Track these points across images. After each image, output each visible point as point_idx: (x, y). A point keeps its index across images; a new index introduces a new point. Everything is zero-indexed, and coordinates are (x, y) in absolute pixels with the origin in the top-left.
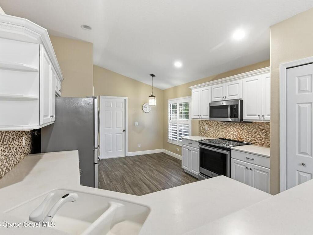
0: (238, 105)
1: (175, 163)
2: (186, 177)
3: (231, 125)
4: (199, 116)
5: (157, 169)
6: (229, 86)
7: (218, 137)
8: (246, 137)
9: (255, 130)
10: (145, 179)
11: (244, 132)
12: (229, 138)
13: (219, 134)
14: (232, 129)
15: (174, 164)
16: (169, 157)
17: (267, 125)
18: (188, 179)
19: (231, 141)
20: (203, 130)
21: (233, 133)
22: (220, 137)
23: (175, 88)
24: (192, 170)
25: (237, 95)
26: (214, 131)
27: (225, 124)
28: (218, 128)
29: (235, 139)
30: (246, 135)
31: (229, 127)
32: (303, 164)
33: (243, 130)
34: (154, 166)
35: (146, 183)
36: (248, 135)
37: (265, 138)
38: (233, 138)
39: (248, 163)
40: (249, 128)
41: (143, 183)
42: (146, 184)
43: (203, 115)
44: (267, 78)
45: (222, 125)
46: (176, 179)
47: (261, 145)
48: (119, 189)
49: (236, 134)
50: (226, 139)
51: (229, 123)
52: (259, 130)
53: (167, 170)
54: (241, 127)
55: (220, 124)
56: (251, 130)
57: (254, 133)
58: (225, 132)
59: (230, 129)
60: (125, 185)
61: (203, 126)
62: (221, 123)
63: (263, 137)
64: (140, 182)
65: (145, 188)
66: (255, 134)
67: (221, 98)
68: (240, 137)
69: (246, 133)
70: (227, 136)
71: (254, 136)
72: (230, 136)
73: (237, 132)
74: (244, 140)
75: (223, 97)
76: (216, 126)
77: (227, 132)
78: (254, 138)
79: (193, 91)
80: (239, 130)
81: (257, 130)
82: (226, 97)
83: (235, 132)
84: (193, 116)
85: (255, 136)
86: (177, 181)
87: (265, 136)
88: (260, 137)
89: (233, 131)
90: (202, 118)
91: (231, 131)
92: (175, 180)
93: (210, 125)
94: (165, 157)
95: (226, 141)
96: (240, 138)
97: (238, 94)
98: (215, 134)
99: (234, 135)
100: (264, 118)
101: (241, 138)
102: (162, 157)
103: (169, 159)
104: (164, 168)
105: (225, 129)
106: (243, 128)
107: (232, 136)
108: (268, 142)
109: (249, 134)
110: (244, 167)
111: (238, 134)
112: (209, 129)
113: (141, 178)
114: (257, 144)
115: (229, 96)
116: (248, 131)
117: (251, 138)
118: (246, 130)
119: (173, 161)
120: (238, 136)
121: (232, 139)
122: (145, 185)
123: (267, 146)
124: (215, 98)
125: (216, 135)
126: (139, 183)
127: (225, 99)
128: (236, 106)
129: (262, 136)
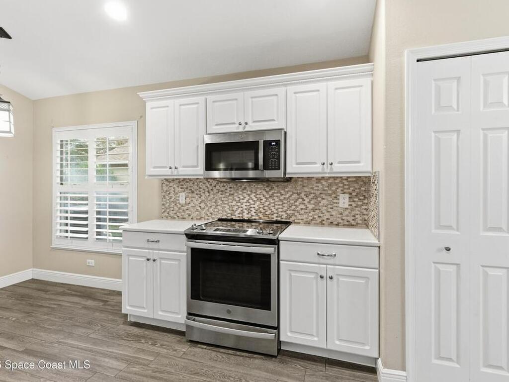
0: (279, 140)
1: (90, 303)
2: (143, 337)
3: (245, 188)
4: (171, 168)
5: (28, 346)
6: (253, 99)
7: (213, 216)
8: (276, 212)
9: (295, 196)
11: (273, 201)
12: (241, 215)
13: (216, 210)
14: (246, 196)
15: (85, 307)
16: (61, 290)
17: (318, 185)
18: (153, 344)
19: (244, 223)
20: (173, 204)
21: (248, 204)
22: (220, 216)
23: (81, 98)
24: (160, 313)
25: (273, 120)
26: (203, 205)
27: (230, 188)
28: (212, 196)
29: (253, 218)
30: (277, 207)
31: (241, 193)
32: (448, 249)
33: (270, 197)
34: (11, 338)
36: (281, 207)
37: (314, 210)
38: (249, 216)
39: (321, 266)
40: (282, 192)
43: (184, 167)
44: (336, 89)
45: (223, 189)
46: (117, 358)
47: (308, 223)
49: (255, 206)
50: (232, 220)
51: (239, 185)
52: (302, 195)
53: (70, 335)
54: (267, 192)
55: (218, 187)
56: (287, 196)
57: (293, 202)
58: (230, 204)
59: (242, 197)
61: (171, 195)
62: (222, 185)
63: (311, 206)
66: (296, 204)
67: (234, 126)
68: (264, 211)
69: (276, 203)
70: (236, 213)
71: (293, 207)
72: (242, 212)
73: (258, 203)
74: (273, 216)
75: (240, 124)
76: (209, 192)
77: (234, 203)
78: (294, 210)
79: (149, 105)
80: (263, 198)
81: (299, 194)
82: (246, 124)
83: (253, 203)
84: (152, 169)
85: (295, 207)
86: (122, 366)
87: (314, 206)
88: (305, 207)
89: (250, 201)
90: (180, 173)
91: (245, 201)
92: (115, 363)
93: (193, 192)
94: (46, 291)
95: (233, 223)
96: (264, 214)
97: (276, 119)
98: (204, 211)
99: (251, 209)
100: (331, 169)
101: (267, 213)
102: (35, 293)
103: (63, 294)
104: (57, 332)
105: (231, 198)
106: (270, 193)
107: (246, 212)
108: (319, 217)
109: (284, 205)
110: (312, 276)
111: (261, 206)
112: (188, 200)
114: (299, 223)
115: (254, 122)
116: (282, 198)
117: (288, 212)
118: (277, 196)
119: (80, 296)
120: (261, 209)
121: (246, 217)
123: (318, 224)
124: (216, 125)
125: (208, 213)
127: (244, 128)
128: (274, 143)
129: (308, 206)
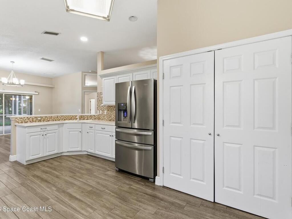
10: (83, 209)
35: (77, 202)
41: (82, 201)
42: (77, 199)
48: (109, 183)
60: (107, 189)
64: (88, 200)
65: (75, 192)
113: (91, 211)
122: (78, 197)
126: (90, 198)
